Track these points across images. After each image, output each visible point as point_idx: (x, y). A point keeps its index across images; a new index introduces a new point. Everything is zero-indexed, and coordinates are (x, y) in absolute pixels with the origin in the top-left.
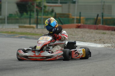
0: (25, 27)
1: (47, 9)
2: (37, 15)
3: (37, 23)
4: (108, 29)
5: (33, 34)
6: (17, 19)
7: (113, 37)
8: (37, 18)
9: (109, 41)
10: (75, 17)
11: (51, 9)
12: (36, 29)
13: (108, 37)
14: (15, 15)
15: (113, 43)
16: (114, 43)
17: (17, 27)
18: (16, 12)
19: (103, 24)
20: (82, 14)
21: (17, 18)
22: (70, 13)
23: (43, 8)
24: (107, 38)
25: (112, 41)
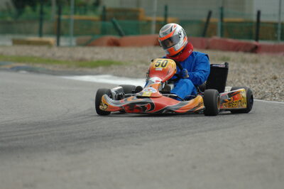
0: (29, 43)
2: (59, 13)
3: (58, 33)
4: (236, 48)
5: (49, 61)
6: (9, 23)
7: (246, 68)
8: (59, 21)
9: (237, 80)
10: (154, 18)
12: (55, 49)
13: (234, 68)
14: (3, 11)
16: (248, 83)
17: (9, 43)
18: (7, 4)
19: (222, 35)
20: (170, 11)
21: (9, 19)
22: (142, 9)
24: (232, 71)
25: (244, 80)
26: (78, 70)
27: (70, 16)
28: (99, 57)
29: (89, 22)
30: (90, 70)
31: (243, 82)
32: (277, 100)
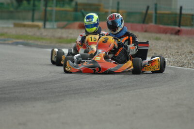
0: (25, 26)
2: (46, 5)
3: (45, 20)
4: (165, 32)
5: (38, 38)
6: (12, 12)
8: (46, 11)
9: (165, 53)
10: (110, 10)
12: (43, 30)
13: (164, 45)
14: (8, 4)
15: (170, 56)
16: (173, 55)
17: (11, 26)
19: (156, 22)
20: (121, 6)
21: (12, 9)
22: (102, 4)
24: (162, 47)
25: (170, 53)
27: (53, 8)
28: (72, 36)
29: (66, 11)
30: (65, 45)
32: (192, 68)
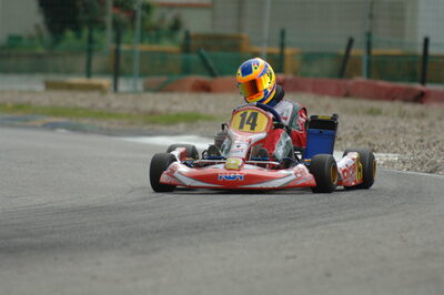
0: (70, 87)
1: (155, 17)
2: (118, 40)
3: (116, 72)
4: (390, 96)
5: (101, 115)
6: (39, 56)
7: (407, 125)
8: (117, 53)
9: (393, 143)
10: (264, 50)
11: (169, 17)
12: (111, 97)
13: (389, 125)
14: (31, 38)
15: (406, 149)
16: (410, 148)
17: (40, 87)
18: (37, 27)
19: (369, 76)
20: (288, 38)
21: (40, 50)
22: (245, 35)
23: (140, 13)
24: (384, 130)
25: (404, 143)
26: (146, 128)
27: (134, 46)
28: (179, 108)
29: (164, 55)
30: (164, 128)
31: (402, 146)
